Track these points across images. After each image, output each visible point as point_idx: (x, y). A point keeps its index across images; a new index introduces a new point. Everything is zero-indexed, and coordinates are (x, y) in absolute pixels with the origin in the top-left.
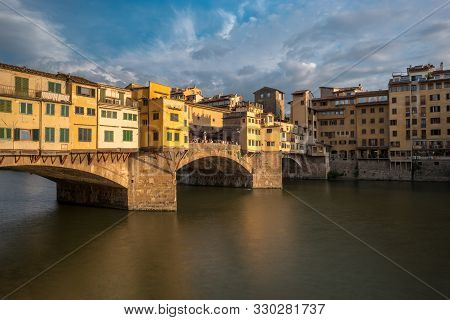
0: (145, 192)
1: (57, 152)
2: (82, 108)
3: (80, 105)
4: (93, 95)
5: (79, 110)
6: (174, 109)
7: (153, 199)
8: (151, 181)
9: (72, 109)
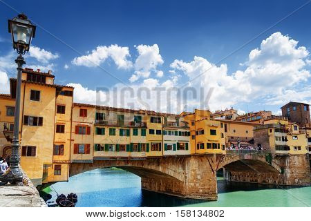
0: (195, 185)
1: (140, 158)
2: (153, 130)
3: (152, 128)
4: (160, 122)
5: (152, 132)
6: (213, 126)
7: (201, 191)
8: (199, 177)
9: (147, 131)
